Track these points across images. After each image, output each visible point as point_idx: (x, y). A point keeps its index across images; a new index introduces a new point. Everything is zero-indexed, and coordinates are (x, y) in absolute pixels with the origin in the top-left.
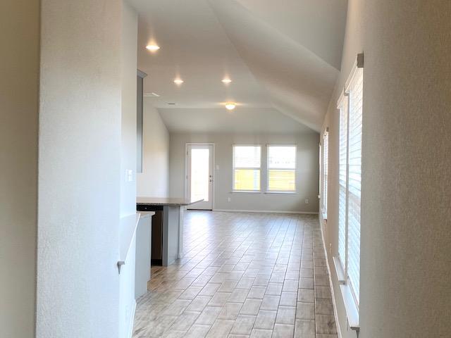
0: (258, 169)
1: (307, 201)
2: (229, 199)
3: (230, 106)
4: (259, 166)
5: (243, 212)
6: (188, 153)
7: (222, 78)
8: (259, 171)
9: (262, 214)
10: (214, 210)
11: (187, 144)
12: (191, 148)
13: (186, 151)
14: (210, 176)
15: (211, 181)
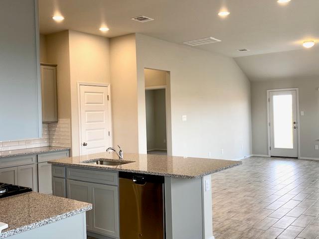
2: (317, 148)
6: (270, 100)
10: (300, 158)
11: (268, 91)
12: (273, 95)
13: (268, 98)
14: (295, 123)
15: (295, 128)
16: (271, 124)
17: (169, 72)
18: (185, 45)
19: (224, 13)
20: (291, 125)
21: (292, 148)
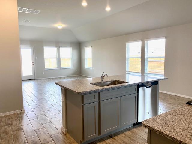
2: (44, 73)
8: (56, 59)
10: (36, 79)
15: (33, 65)
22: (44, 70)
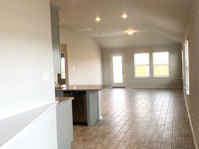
0: (148, 65)
1: (176, 81)
2: (133, 82)
3: (130, 32)
4: (149, 64)
5: (141, 88)
6: (111, 59)
7: (122, 15)
8: (148, 66)
9: (151, 89)
10: (126, 87)
11: (110, 54)
12: (112, 56)
13: (110, 58)
14: (123, 70)
15: (123, 72)
16: (112, 71)
17: (66, 45)
18: (74, 31)
19: (98, 19)
20: (121, 71)
21: (122, 82)
22: (134, 78)
